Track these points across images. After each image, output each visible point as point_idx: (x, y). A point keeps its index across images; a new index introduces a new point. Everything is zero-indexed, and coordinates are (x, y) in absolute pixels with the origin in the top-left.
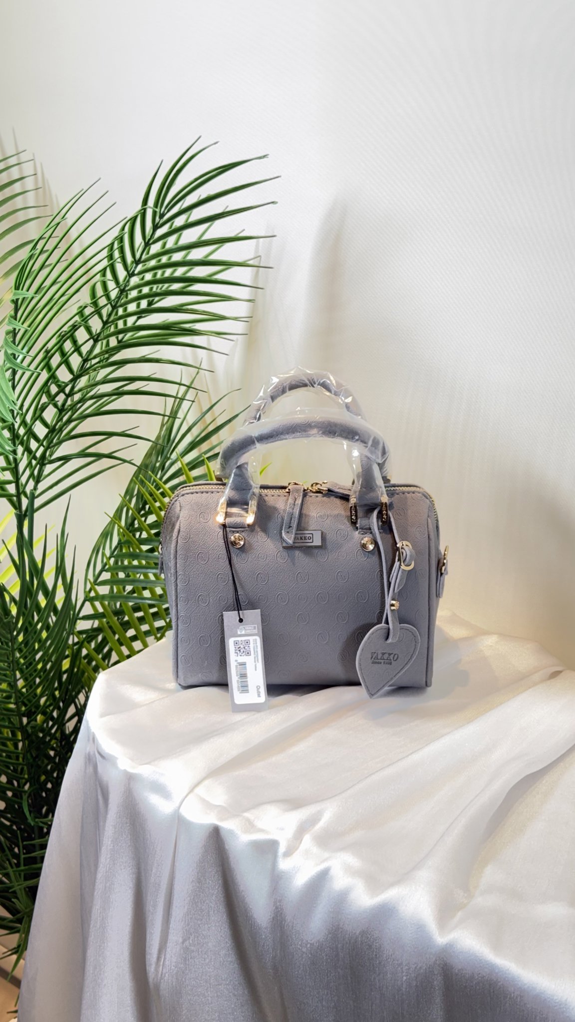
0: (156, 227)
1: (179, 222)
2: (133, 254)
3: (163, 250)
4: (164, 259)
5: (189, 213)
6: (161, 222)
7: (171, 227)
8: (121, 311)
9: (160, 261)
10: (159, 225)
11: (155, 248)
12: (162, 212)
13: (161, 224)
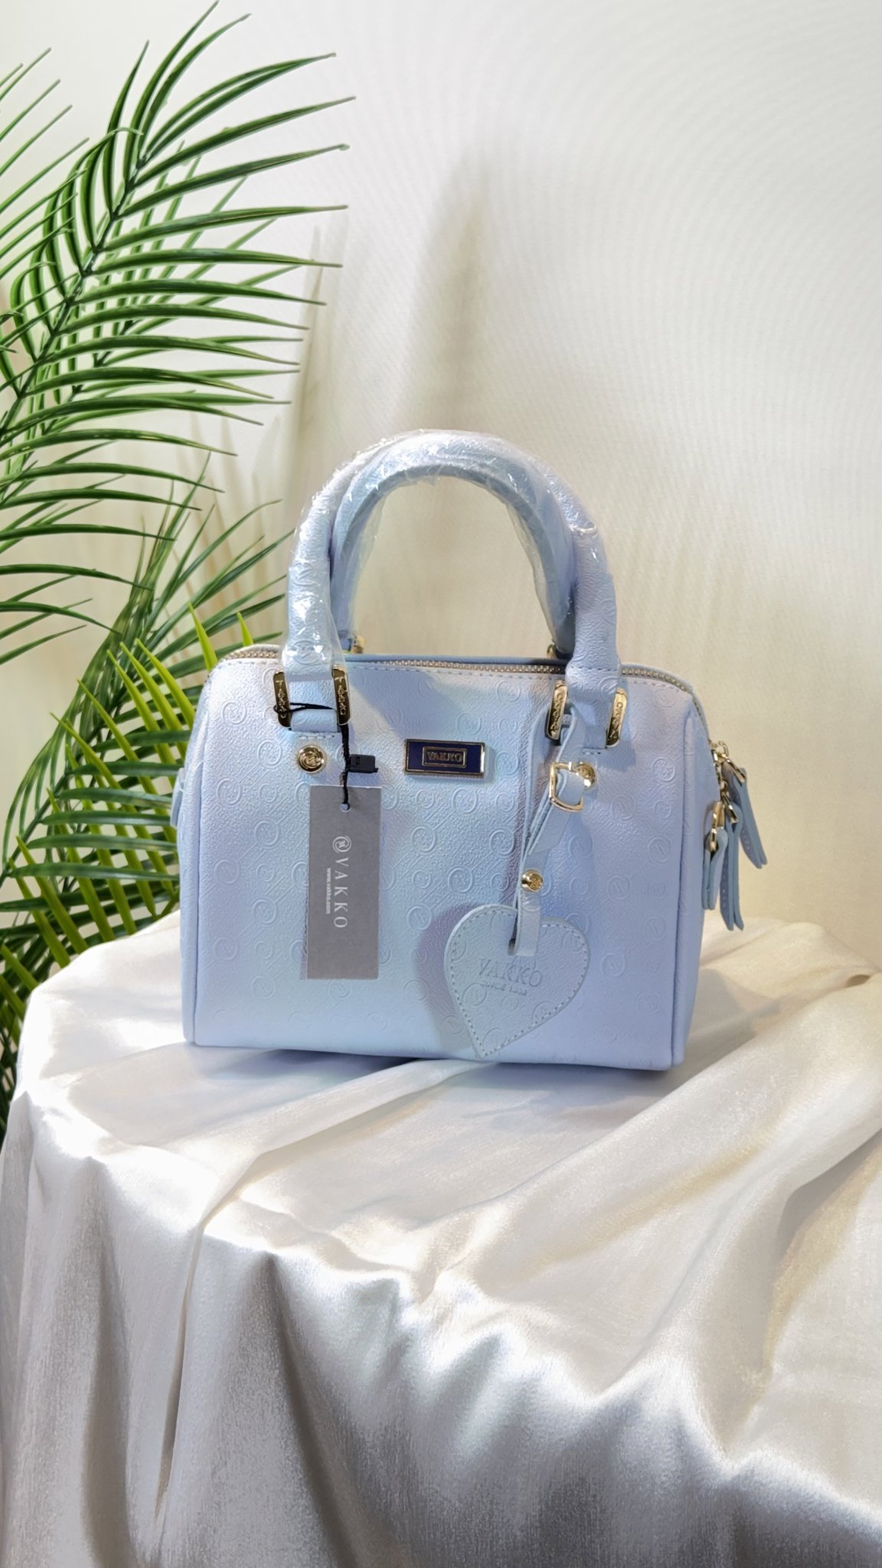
0: (130, 185)
1: (176, 175)
2: (90, 236)
3: (145, 229)
4: (147, 247)
5: (192, 161)
6: (140, 176)
7: (159, 185)
8: (65, 342)
9: (138, 249)
10: (136, 181)
11: (131, 224)
12: (141, 157)
13: (139, 179)
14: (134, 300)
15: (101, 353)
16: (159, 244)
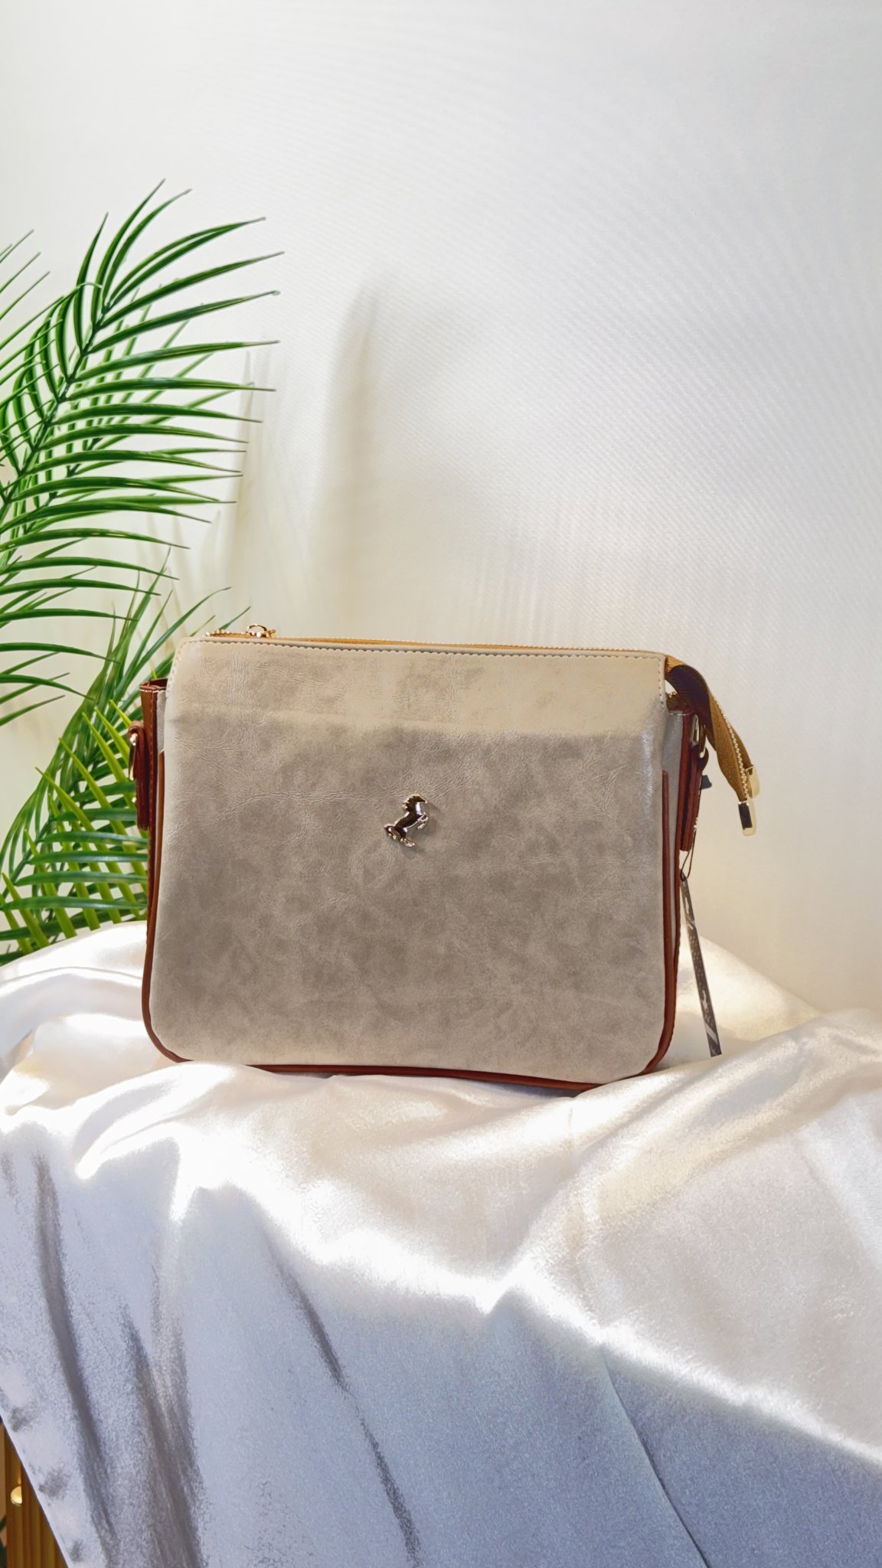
0: (97, 327)
1: (132, 320)
2: (64, 368)
3: (107, 363)
4: (110, 378)
5: (146, 306)
6: (105, 320)
7: (119, 328)
8: (42, 457)
9: (102, 379)
10: (102, 324)
11: (95, 360)
12: (106, 304)
14: (100, 421)
15: (72, 465)
16: (118, 376)
